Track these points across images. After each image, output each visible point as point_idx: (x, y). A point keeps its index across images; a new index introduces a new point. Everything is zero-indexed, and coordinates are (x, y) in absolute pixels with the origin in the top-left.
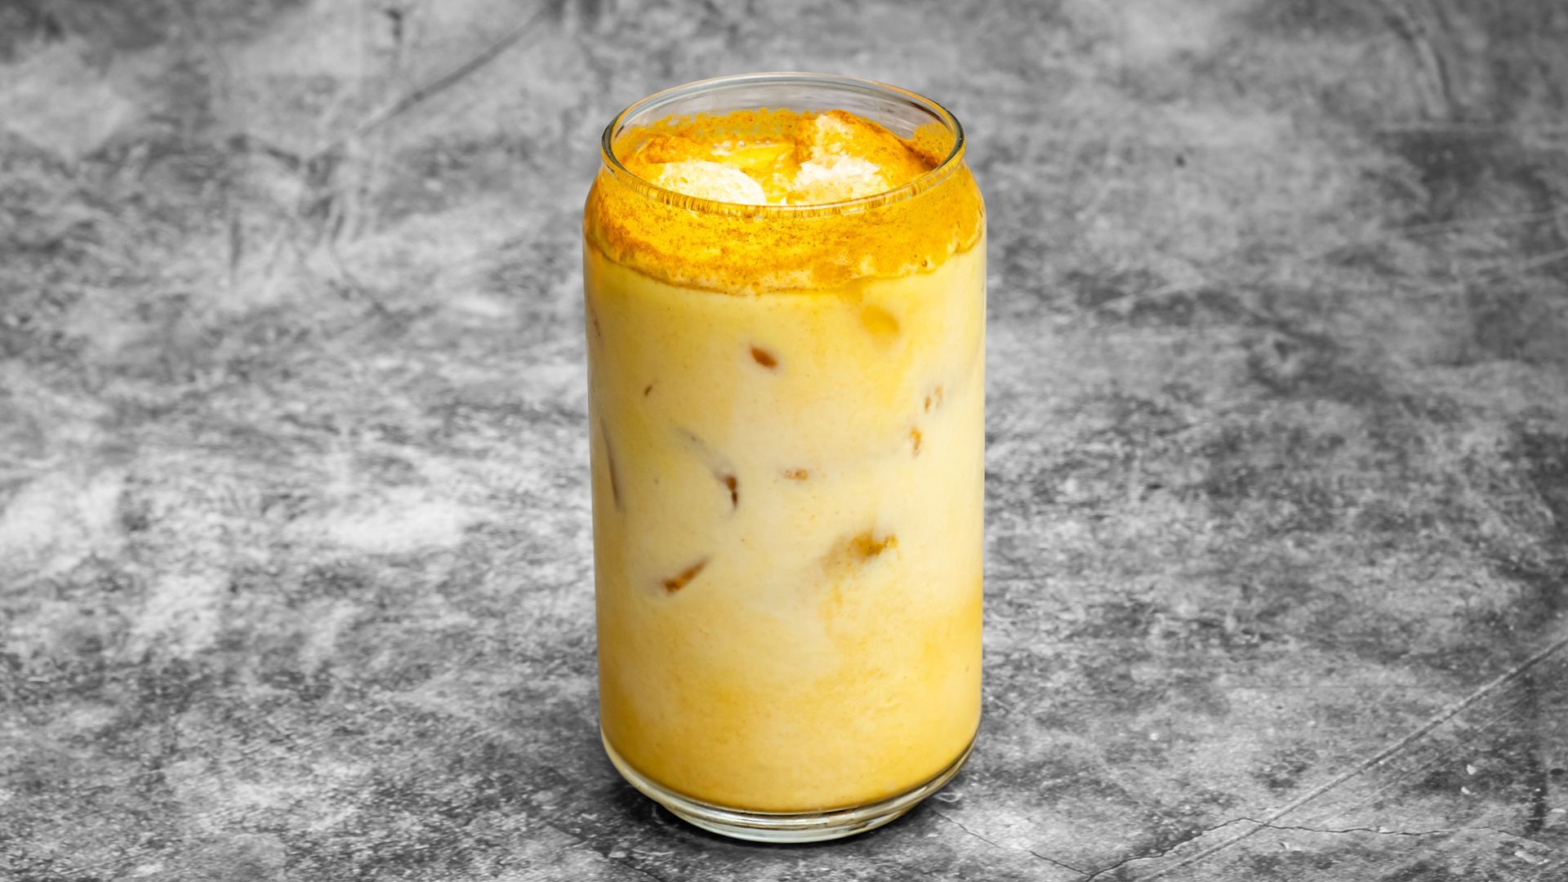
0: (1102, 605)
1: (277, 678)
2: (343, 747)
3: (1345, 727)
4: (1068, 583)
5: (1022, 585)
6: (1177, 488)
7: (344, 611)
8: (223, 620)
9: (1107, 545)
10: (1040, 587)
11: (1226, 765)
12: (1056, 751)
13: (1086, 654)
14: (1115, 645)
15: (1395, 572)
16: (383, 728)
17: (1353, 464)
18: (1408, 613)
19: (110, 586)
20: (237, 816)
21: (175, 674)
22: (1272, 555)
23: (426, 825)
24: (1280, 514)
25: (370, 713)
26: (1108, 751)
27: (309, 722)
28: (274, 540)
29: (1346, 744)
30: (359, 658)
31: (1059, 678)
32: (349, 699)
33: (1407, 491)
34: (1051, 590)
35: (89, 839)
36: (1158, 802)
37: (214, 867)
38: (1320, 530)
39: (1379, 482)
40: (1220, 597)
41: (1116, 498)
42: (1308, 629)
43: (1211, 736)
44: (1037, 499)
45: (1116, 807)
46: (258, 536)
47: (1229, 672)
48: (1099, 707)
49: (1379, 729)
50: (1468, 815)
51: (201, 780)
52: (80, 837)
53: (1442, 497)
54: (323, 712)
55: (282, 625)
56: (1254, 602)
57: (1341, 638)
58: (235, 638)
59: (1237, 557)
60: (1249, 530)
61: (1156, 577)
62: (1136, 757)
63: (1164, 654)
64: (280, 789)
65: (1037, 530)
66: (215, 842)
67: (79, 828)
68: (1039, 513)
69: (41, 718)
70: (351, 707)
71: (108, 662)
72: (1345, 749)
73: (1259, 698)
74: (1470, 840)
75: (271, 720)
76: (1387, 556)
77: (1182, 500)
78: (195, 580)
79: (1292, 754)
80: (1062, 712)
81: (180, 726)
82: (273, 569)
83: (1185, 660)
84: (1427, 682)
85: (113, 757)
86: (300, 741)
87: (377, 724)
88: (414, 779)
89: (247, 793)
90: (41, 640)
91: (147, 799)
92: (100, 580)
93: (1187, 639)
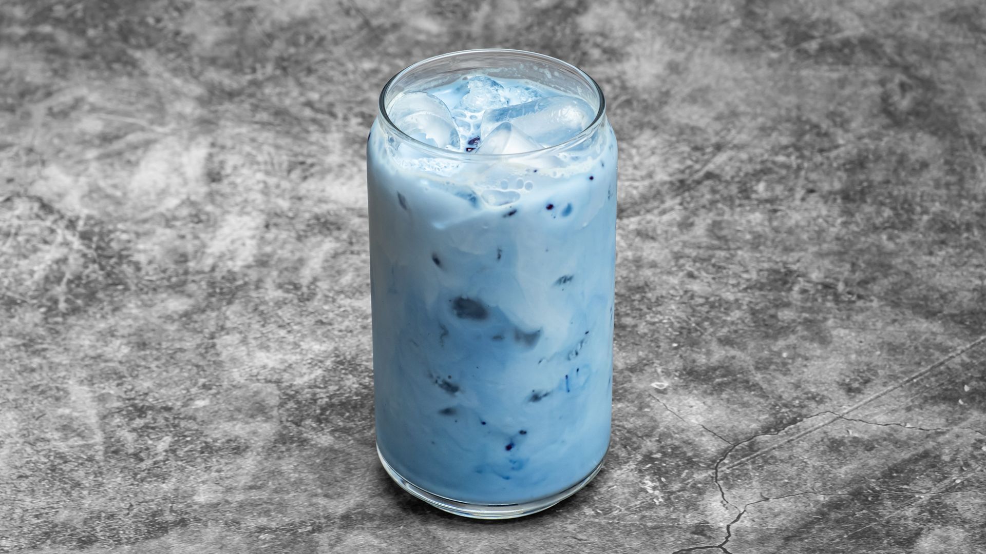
0: (767, 270)
1: (287, 286)
2: (319, 332)
3: (898, 357)
4: (750, 254)
5: (722, 254)
6: (824, 193)
7: (329, 245)
8: (259, 247)
9: (776, 230)
10: (733, 256)
11: (824, 376)
12: (727, 360)
13: (753, 300)
14: (771, 296)
15: (944, 260)
16: (342, 322)
17: (931, 183)
18: (947, 287)
19: (196, 220)
20: (255, 371)
21: (228, 280)
22: (873, 244)
23: (360, 384)
24: (882, 216)
25: (337, 312)
26: (757, 363)
27: (301, 315)
28: (293, 194)
29: (897, 368)
30: (334, 277)
31: (736, 315)
32: (326, 302)
33: (961, 205)
34: (738, 258)
35: (169, 381)
36: (780, 397)
37: (238, 404)
38: (904, 229)
39: (945, 198)
40: (838, 269)
41: (787, 197)
42: (886, 293)
43: (818, 357)
44: (740, 195)
45: (756, 399)
46: (284, 191)
47: (835, 317)
48: (755, 335)
49: (917, 359)
50: (960, 418)
51: (236, 348)
52: (165, 379)
53: (980, 211)
54: (310, 310)
55: (292, 252)
56: (857, 274)
57: (905, 301)
58: (265, 259)
59: (852, 244)
60: (862, 226)
61: (802, 254)
62: (773, 367)
63: (799, 303)
64: (280, 356)
65: (737, 217)
66: (240, 388)
67: (165, 374)
68: (740, 205)
69: (149, 303)
70: (326, 307)
71: (191, 270)
72: (894, 371)
73: (850, 335)
74: (958, 436)
75: (280, 313)
76: (941, 249)
77: (826, 202)
78: (246, 219)
79: (863, 372)
80: (734, 336)
81: (228, 313)
82: (291, 214)
83: (810, 308)
84: (950, 332)
85: (188, 330)
86: (296, 328)
87: (340, 319)
88: (357, 355)
89: (262, 358)
90: (153, 253)
91: (204, 358)
92: (191, 215)
93: (814, 295)
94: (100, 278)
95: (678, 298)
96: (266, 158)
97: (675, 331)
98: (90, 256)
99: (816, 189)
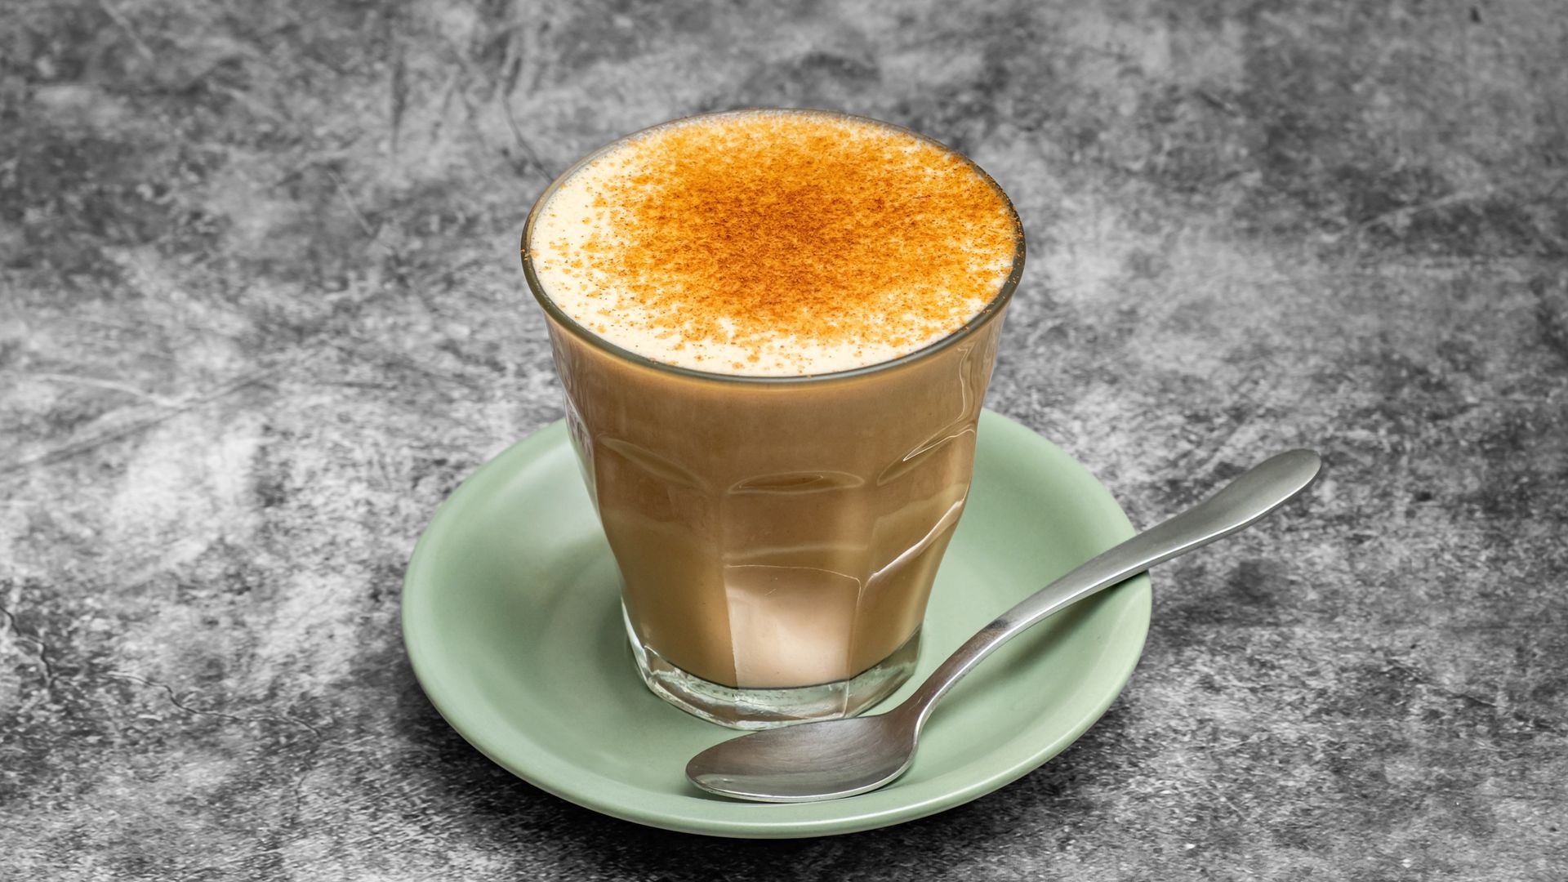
94: (53, 720)
95: (1186, 739)
96: (371, 452)
97: (1188, 814)
98: (32, 669)
99: (1433, 491)
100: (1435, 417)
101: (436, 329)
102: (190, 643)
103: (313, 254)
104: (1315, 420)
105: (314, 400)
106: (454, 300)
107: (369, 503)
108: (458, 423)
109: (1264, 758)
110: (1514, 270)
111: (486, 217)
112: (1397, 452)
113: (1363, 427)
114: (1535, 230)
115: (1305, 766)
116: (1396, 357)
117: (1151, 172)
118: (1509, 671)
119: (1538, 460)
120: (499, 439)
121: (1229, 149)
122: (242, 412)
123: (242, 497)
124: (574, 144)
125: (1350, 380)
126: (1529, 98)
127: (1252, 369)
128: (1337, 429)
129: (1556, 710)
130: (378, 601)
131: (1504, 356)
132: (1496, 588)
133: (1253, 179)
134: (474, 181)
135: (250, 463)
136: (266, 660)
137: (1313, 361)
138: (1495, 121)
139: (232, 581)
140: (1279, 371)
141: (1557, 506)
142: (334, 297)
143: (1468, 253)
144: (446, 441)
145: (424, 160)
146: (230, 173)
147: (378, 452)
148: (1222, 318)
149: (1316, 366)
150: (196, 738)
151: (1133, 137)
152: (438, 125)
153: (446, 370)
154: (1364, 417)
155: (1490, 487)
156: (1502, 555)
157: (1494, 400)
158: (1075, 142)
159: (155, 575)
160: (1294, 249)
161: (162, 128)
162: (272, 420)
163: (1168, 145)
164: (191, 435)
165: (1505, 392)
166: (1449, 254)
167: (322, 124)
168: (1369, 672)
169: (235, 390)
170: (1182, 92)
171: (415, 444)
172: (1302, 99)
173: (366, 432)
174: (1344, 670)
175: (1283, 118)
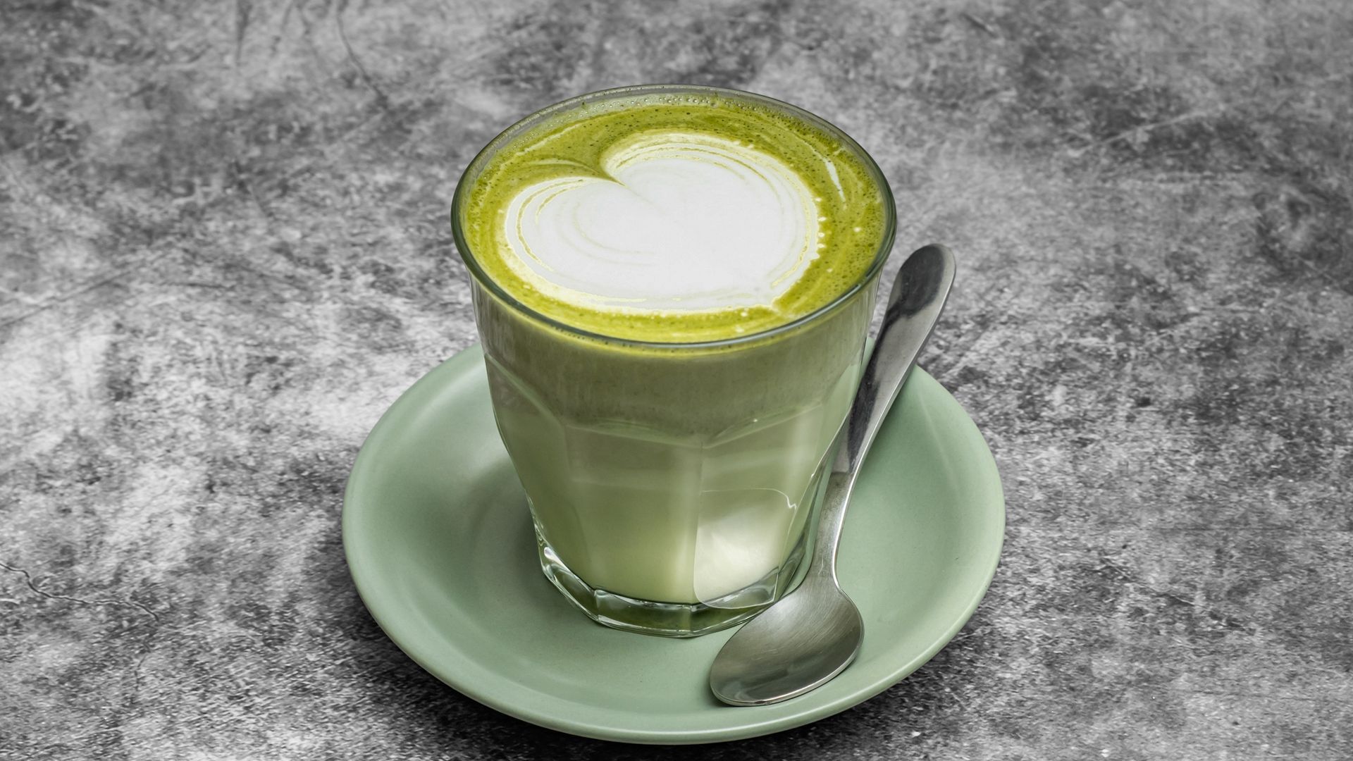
100: (1159, 326)
101: (271, 232)
102: (46, 530)
103: (163, 161)
104: (1051, 328)
105: (161, 299)
106: (288, 205)
107: (207, 398)
108: (289, 323)
109: (986, 650)
110: (1239, 185)
111: (319, 127)
112: (1122, 358)
113: (1094, 335)
114: (1261, 146)
115: (1021, 659)
116: (1128, 267)
117: (918, 89)
118: (1208, 572)
119: (1248, 367)
120: (325, 338)
121: (989, 68)
122: (96, 310)
123: (95, 391)
124: (400, 58)
125: (1085, 289)
126: (1262, 21)
127: (998, 278)
128: (1070, 337)
129: (1247, 609)
130: (212, 492)
131: (1225, 267)
132: (1202, 491)
133: (1009, 96)
134: (309, 94)
135: (103, 358)
136: (112, 547)
137: (1053, 270)
138: (1230, 43)
139: (84, 471)
140: (1022, 279)
141: (1262, 413)
142: (181, 201)
143: (1197, 168)
144: (277, 340)
145: (265, 72)
146: (90, 84)
147: (216, 349)
148: (974, 229)
149: (1055, 276)
150: (49, 621)
151: (903, 55)
152: (278, 39)
153: (279, 272)
154: (1095, 325)
155: (1203, 393)
156: (1210, 461)
157: (1212, 309)
158: (851, 60)
159: (17, 465)
160: (1043, 164)
161: (31, 43)
162: (123, 318)
163: (934, 64)
164: (52, 331)
165: (1223, 303)
166: (1181, 169)
167: (173, 39)
168: (1084, 570)
169: (91, 289)
170: (948, 14)
171: (249, 342)
172: (1056, 21)
173: (207, 330)
174: (1062, 568)
175: (1038, 39)
